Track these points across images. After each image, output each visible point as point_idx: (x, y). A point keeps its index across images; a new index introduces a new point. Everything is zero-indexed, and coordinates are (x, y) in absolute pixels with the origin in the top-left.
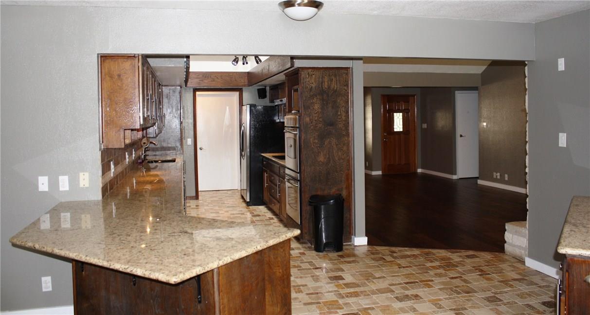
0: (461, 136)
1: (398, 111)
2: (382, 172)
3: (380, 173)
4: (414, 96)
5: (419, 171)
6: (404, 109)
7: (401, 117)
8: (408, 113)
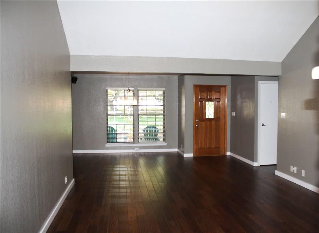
0: (263, 125)
1: (210, 100)
2: (193, 154)
3: (191, 155)
4: (225, 86)
5: (228, 154)
6: (216, 98)
7: (213, 106)
8: (219, 102)
